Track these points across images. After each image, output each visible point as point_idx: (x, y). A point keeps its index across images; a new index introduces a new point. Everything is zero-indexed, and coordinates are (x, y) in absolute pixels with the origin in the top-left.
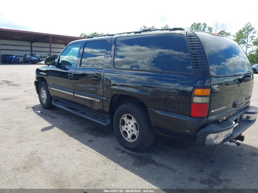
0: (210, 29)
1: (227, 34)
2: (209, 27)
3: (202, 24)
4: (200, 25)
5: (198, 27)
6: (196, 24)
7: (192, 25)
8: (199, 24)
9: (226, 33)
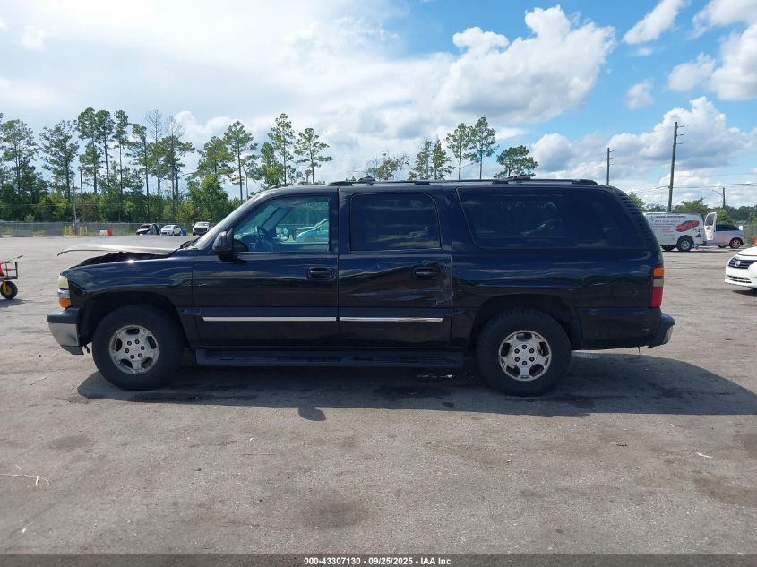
0: (139, 130)
1: (184, 145)
2: (134, 125)
3: (112, 115)
4: (106, 116)
5: (102, 122)
6: (95, 113)
7: (82, 114)
8: (105, 114)
9: (180, 143)
